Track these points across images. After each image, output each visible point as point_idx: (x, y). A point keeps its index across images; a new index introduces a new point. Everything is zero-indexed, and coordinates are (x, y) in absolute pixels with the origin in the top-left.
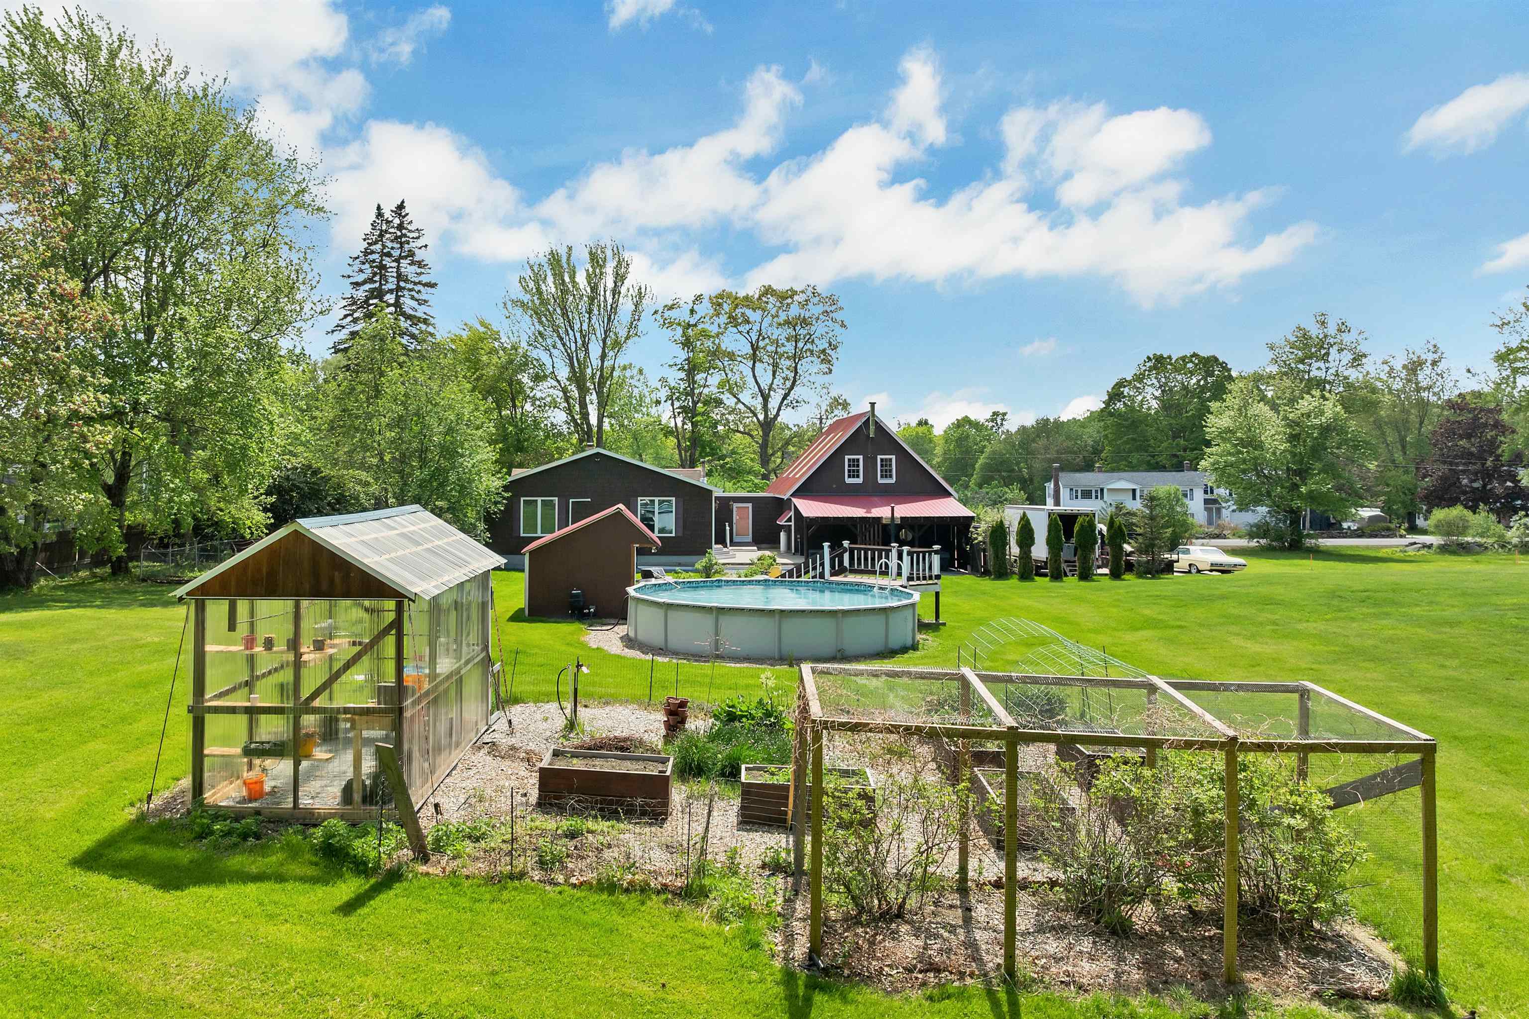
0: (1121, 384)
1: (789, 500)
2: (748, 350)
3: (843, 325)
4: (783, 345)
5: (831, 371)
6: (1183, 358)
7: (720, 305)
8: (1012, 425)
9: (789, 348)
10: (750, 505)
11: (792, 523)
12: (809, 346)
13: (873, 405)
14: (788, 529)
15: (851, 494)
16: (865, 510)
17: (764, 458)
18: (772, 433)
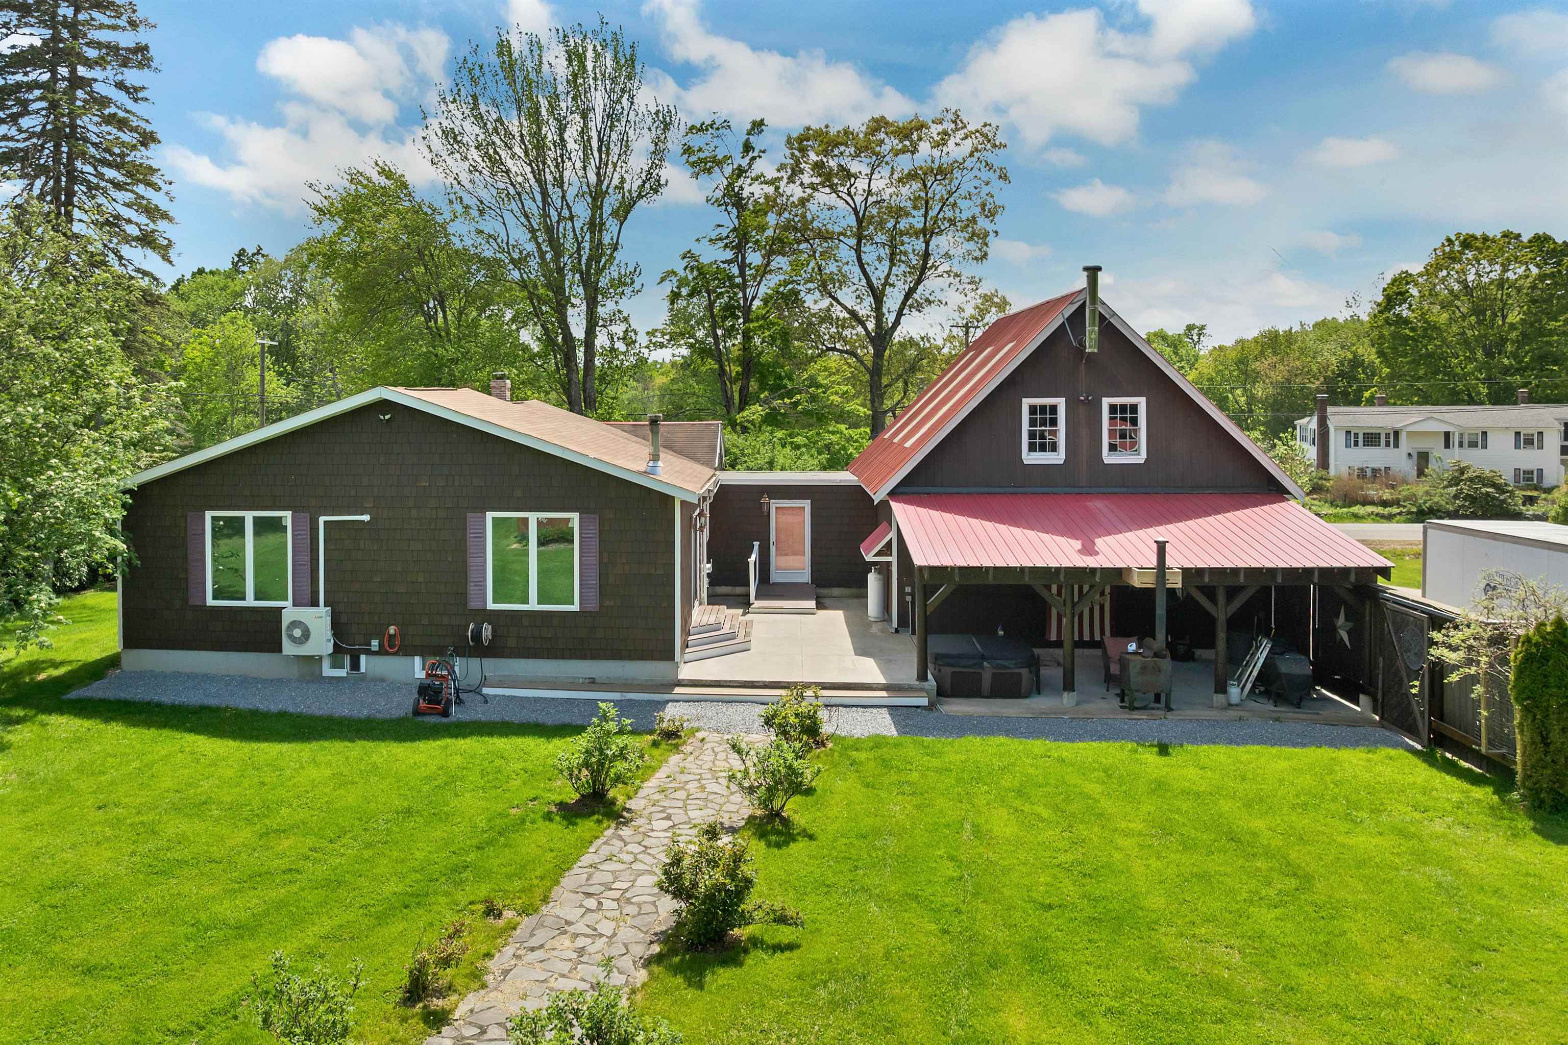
0: (1404, 278)
1: (884, 504)
3: (1004, 177)
4: (906, 214)
5: (985, 256)
7: (803, 150)
9: (915, 219)
10: (806, 504)
11: (892, 564)
12: (948, 213)
13: (1093, 272)
14: (884, 570)
15: (1038, 490)
16: (1078, 545)
17: (876, 392)
18: (887, 352)
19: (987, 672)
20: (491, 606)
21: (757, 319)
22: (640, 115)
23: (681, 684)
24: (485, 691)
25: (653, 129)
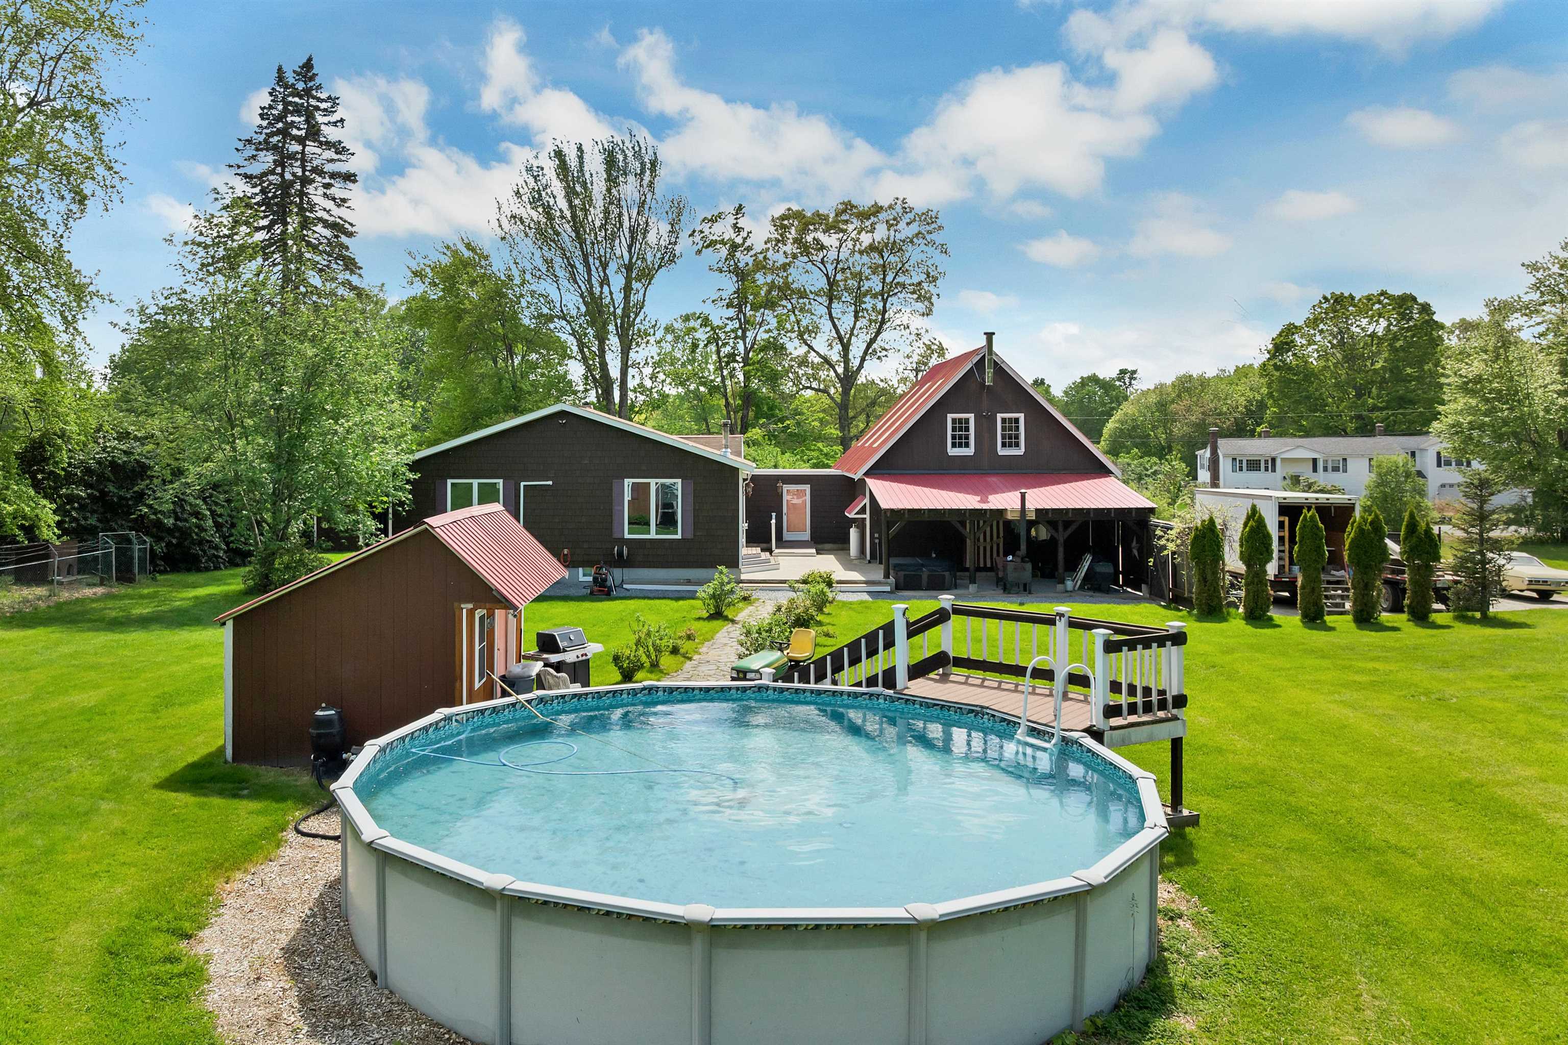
0: (1291, 329)
1: (862, 482)
2: (823, 283)
4: (867, 279)
5: (930, 313)
6: (1369, 298)
7: (785, 227)
8: (1145, 383)
9: (875, 284)
10: (807, 488)
11: (867, 516)
12: (900, 278)
13: (990, 336)
14: (861, 524)
15: (956, 472)
16: (978, 498)
17: (844, 422)
18: (853, 391)
19: (925, 574)
20: (627, 536)
21: (754, 364)
22: (660, 202)
23: (742, 582)
24: (625, 586)
25: (670, 213)
